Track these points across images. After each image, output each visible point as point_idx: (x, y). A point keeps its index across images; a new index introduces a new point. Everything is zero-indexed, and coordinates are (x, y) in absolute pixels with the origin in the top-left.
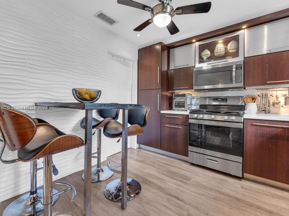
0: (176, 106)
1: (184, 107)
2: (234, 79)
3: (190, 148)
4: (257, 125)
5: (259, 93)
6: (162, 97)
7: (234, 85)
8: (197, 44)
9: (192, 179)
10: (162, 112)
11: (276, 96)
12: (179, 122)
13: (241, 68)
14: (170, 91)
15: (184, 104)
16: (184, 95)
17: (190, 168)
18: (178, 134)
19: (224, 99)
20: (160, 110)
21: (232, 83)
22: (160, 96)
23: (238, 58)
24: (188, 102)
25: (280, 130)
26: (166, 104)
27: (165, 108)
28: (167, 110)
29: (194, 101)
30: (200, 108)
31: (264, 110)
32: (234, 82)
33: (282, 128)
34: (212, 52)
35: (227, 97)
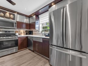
32: (14, 27)
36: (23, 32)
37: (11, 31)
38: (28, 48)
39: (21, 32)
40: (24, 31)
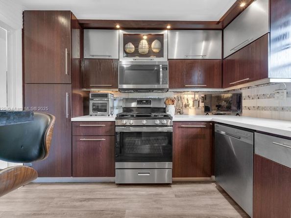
0: (94, 110)
1: (105, 110)
2: (161, 80)
3: (118, 165)
4: (183, 127)
5: (176, 96)
6: (73, 97)
7: (161, 86)
8: (121, 32)
9: (127, 211)
10: (73, 119)
11: (187, 99)
12: (101, 132)
13: (167, 70)
14: (85, 90)
15: (106, 106)
16: (106, 96)
17: (118, 192)
18: (100, 149)
19: (148, 101)
20: (70, 116)
21: (159, 84)
22: (69, 94)
23: (162, 58)
24: (110, 105)
25: (199, 129)
26: (79, 107)
27: (78, 113)
28: (80, 115)
29: (116, 104)
30: (124, 111)
31: (179, 112)
32: (161, 83)
33: (200, 127)
34: (137, 47)
35: (150, 99)
36: (191, 103)
37: (155, 99)
38: (213, 177)
39: (185, 102)
40: (197, 96)
